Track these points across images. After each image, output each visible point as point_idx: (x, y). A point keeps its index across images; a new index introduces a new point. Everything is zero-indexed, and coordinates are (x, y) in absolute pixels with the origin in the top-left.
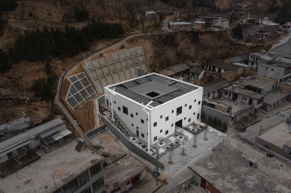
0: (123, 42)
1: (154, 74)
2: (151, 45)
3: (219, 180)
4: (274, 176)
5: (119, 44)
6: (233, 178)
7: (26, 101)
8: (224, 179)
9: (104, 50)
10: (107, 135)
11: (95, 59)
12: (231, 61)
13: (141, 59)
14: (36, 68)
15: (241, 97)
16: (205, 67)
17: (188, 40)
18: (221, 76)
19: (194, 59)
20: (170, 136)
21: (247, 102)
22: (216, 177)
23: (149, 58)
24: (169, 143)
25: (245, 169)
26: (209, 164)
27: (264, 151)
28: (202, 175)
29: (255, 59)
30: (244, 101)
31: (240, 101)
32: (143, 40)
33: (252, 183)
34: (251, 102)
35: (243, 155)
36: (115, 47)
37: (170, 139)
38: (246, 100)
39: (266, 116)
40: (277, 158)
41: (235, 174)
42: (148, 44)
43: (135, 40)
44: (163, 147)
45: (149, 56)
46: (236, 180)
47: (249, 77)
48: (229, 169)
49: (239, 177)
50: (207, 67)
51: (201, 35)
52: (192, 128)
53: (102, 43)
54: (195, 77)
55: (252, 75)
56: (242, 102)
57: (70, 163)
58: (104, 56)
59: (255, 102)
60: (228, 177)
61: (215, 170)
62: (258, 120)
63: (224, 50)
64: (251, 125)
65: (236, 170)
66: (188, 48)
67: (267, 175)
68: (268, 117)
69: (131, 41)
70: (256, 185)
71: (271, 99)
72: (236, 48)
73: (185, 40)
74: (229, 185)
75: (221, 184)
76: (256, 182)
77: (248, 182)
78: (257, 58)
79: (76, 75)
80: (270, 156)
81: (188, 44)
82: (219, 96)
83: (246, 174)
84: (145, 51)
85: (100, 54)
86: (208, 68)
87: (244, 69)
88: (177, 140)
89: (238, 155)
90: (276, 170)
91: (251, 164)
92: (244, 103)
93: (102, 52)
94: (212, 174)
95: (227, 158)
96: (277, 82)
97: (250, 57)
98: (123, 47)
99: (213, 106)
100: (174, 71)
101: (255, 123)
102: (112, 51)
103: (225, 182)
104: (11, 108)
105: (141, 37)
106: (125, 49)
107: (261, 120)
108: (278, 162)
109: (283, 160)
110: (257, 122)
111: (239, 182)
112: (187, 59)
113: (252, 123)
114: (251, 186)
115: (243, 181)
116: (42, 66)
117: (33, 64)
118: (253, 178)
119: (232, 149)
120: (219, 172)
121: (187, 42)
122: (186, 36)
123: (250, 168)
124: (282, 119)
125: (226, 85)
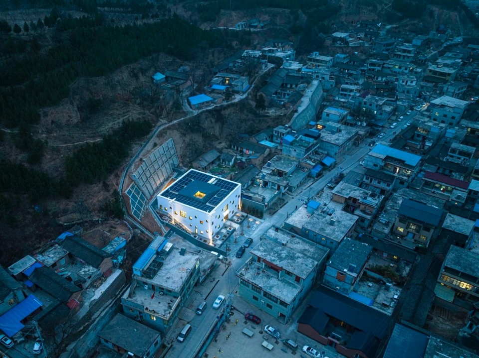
0: (154, 140)
1: (192, 171)
2: (180, 136)
3: (268, 256)
4: (296, 249)
5: (151, 143)
6: (274, 254)
7: (100, 221)
8: (270, 255)
9: (141, 154)
10: (175, 238)
11: (138, 166)
12: (257, 140)
13: (172, 152)
14: (96, 189)
15: (271, 184)
16: (232, 147)
17: (211, 119)
18: (251, 161)
19: (219, 138)
20: (221, 229)
21: (276, 187)
22: (266, 256)
23: (179, 149)
24: (223, 235)
25: (280, 248)
26: (261, 248)
27: (290, 234)
28: (258, 255)
29: (279, 135)
30: (273, 187)
31: (270, 187)
32: (171, 131)
33: (284, 255)
34: (279, 188)
35: (278, 240)
36: (149, 146)
37: (222, 231)
38: (275, 186)
39: (291, 197)
40: (297, 238)
41: (275, 252)
42: (176, 135)
43: (164, 133)
44: (219, 239)
45: (178, 146)
46: (276, 255)
47: (275, 157)
48: (272, 249)
49: (277, 252)
50: (234, 147)
51: (224, 110)
52: (236, 219)
53: (136, 144)
54: (226, 163)
55: (278, 154)
56: (272, 188)
57: (184, 263)
58: (144, 161)
59: (282, 188)
60: (272, 254)
61: (265, 251)
62: (285, 202)
63: (249, 123)
64: (281, 208)
65: (275, 249)
66: (213, 127)
67: (292, 249)
68: (293, 198)
69: (161, 135)
70: (287, 256)
71: (295, 181)
72: (260, 121)
73: (209, 120)
74: (273, 258)
75: (269, 258)
76: (287, 254)
77: (283, 255)
78: (281, 134)
79: (129, 188)
80: (293, 236)
81: (212, 123)
82: (252, 183)
83: (281, 251)
84: (175, 143)
85: (139, 159)
86: (236, 149)
87: (270, 149)
88: (228, 231)
89: (276, 240)
90: (296, 245)
91: (283, 244)
92: (274, 189)
93: (140, 156)
94: (264, 254)
95: (270, 243)
96: (299, 161)
97: (274, 132)
98: (155, 145)
99: (250, 198)
100: (206, 161)
101: (283, 206)
102: (148, 152)
103: (271, 257)
104: (90, 230)
105: (169, 128)
106: (158, 146)
107: (288, 202)
108: (298, 240)
109: (300, 239)
110: (285, 204)
111: (278, 256)
112: (213, 141)
113: (280, 206)
114: (284, 257)
115: (280, 254)
116: (101, 185)
117: (93, 186)
118: (284, 252)
119: (272, 237)
120: (267, 252)
121: (211, 121)
122: (209, 115)
123: (283, 247)
124: (302, 202)
125: (257, 173)
